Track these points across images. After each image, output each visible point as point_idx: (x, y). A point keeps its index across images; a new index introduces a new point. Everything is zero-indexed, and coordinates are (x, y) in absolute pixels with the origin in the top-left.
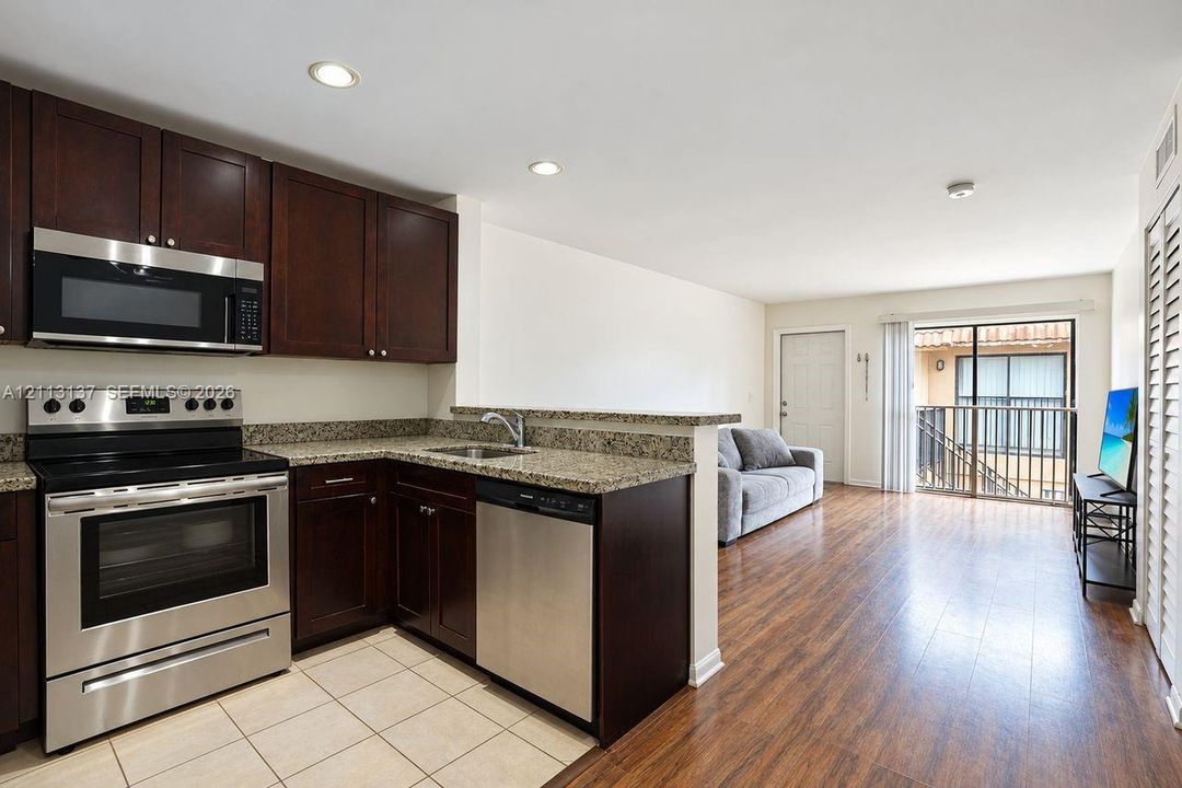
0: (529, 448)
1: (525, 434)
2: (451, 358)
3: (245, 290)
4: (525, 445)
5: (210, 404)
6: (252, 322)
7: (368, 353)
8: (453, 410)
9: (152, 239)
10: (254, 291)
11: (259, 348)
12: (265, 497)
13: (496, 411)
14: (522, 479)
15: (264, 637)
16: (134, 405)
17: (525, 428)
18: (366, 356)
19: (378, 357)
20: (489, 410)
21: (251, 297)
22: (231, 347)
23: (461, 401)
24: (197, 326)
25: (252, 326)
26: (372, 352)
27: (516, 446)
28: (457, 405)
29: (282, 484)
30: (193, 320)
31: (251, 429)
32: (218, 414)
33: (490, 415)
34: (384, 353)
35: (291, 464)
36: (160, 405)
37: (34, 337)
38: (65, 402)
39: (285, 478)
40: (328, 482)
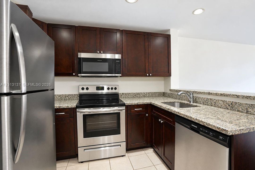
0: (195, 104)
1: (193, 99)
2: (170, 75)
3: (117, 61)
4: (193, 102)
5: (112, 89)
6: (119, 69)
7: (147, 75)
8: (170, 90)
9: (98, 52)
10: (119, 61)
11: (120, 75)
12: (120, 112)
13: (184, 91)
14: (193, 120)
15: (119, 147)
17: (193, 97)
18: (146, 76)
19: (149, 76)
20: (181, 91)
21: (118, 63)
23: (172, 88)
24: (108, 71)
25: (118, 70)
26: (148, 75)
27: (190, 102)
28: (171, 89)
29: (124, 109)
31: (121, 94)
32: (114, 91)
33: (181, 92)
34: (151, 75)
35: (126, 104)
36: (102, 88)
37: (79, 75)
38: (85, 88)
39: (124, 108)
40: (135, 109)
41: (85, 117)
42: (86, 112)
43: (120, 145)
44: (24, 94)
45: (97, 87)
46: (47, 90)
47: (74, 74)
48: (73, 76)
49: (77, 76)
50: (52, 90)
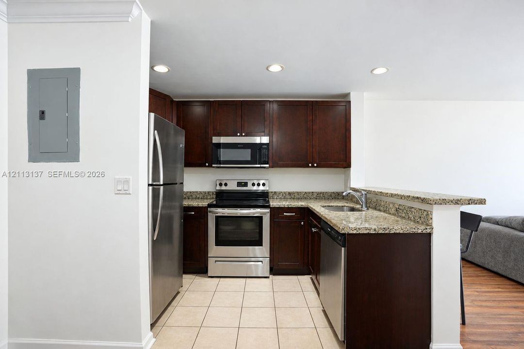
2: (348, 166)
3: (263, 146)
5: (259, 185)
8: (350, 189)
9: (239, 135)
10: (266, 146)
11: (268, 166)
12: (263, 216)
14: (327, 222)
15: (261, 263)
16: (239, 184)
18: (308, 167)
19: (313, 166)
21: (265, 148)
22: (259, 166)
24: (250, 159)
25: (265, 158)
26: (310, 165)
28: (351, 187)
30: (249, 159)
32: (261, 188)
34: (315, 165)
35: (271, 206)
36: (246, 184)
37: (213, 165)
38: (223, 183)
39: (268, 210)
40: (285, 214)
41: (218, 219)
42: (219, 212)
43: (262, 261)
44: (162, 185)
45: (238, 183)
46: (176, 184)
47: (207, 164)
48: (206, 166)
49: (210, 166)
50: (181, 183)
